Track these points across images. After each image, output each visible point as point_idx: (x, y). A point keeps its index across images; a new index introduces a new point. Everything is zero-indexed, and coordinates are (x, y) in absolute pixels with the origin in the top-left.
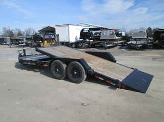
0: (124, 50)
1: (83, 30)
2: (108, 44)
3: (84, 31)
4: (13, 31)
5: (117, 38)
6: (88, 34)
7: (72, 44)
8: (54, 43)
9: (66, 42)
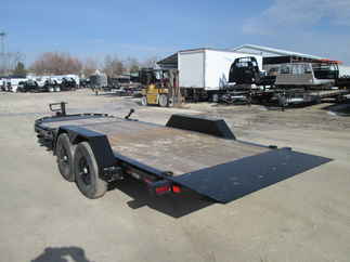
0: (333, 114)
1: (237, 60)
2: (293, 97)
3: (239, 65)
4: (124, 63)
5: (317, 82)
6: (247, 72)
7: (211, 93)
8: (166, 90)
9: (197, 89)
